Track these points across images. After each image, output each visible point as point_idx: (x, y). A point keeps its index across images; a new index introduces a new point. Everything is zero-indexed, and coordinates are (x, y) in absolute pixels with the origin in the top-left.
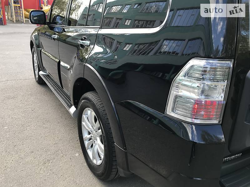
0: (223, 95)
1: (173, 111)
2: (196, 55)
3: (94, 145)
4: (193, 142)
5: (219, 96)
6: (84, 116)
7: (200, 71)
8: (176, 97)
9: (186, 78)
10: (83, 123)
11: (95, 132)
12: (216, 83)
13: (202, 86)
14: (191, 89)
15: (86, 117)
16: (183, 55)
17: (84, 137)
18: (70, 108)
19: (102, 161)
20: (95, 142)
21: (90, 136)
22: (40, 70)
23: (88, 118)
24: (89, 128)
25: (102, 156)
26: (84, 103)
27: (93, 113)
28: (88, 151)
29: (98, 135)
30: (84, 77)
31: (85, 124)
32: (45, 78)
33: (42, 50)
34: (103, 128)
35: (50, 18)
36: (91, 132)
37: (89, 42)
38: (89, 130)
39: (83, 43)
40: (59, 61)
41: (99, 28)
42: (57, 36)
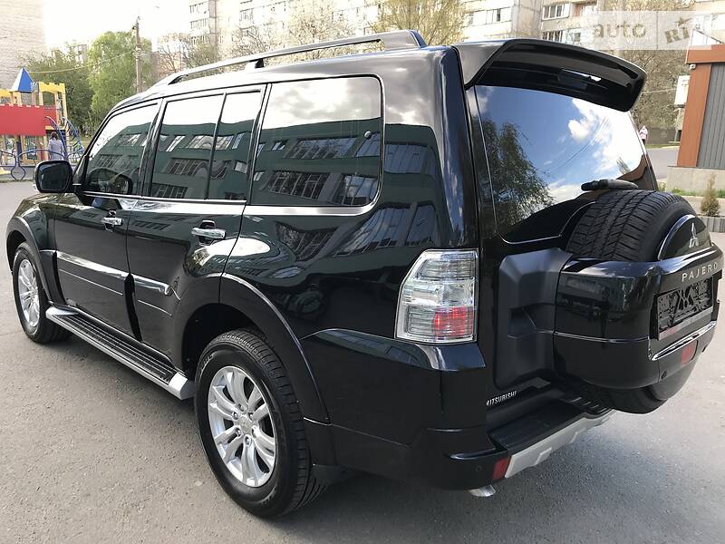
0: (472, 299)
1: (406, 330)
2: (434, 247)
3: (245, 446)
4: (441, 371)
5: (468, 301)
6: (214, 388)
7: (437, 267)
8: (409, 308)
9: (418, 280)
10: (213, 405)
11: (246, 416)
12: (461, 283)
13: (443, 288)
14: (429, 295)
15: (219, 390)
16: (407, 244)
17: (215, 438)
18: (169, 380)
19: (270, 473)
20: (247, 438)
21: (231, 431)
22: (50, 306)
23: (225, 391)
24: (230, 412)
25: (271, 461)
26: (215, 358)
27: (242, 374)
28: (230, 466)
29: (255, 420)
30: (221, 302)
31: (217, 405)
32: (71, 323)
33: (59, 254)
34: (272, 396)
35: (83, 178)
36: (233, 420)
37: (223, 232)
38: (230, 417)
39: (207, 233)
40: (130, 277)
41: (246, 204)
42: (120, 220)
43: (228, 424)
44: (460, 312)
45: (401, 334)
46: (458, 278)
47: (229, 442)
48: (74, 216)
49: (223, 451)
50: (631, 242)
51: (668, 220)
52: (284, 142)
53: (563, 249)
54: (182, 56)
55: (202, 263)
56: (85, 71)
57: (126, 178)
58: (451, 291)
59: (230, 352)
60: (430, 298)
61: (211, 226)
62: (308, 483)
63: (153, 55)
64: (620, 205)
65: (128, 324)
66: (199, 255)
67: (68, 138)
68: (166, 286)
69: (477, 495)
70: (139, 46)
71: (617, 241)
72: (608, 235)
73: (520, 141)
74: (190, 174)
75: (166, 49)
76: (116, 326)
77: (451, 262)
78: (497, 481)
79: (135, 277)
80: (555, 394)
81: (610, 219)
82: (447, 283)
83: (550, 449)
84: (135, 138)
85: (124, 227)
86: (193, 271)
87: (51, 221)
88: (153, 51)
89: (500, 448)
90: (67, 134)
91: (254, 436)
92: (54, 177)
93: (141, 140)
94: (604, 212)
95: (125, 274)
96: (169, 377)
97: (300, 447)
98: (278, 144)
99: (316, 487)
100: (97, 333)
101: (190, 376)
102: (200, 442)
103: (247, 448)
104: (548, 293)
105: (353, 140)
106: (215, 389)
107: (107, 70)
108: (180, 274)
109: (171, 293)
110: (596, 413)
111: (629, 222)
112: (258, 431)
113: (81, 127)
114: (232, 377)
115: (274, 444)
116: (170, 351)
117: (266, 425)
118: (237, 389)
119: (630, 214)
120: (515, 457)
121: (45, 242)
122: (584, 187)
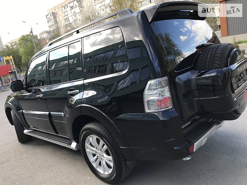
0: (169, 93)
1: (149, 109)
2: (150, 79)
5: (167, 94)
7: (154, 85)
8: (148, 101)
9: (149, 91)
10: (87, 150)
12: (164, 89)
13: (158, 92)
16: (141, 81)
17: (91, 161)
18: (71, 145)
19: (112, 168)
20: (102, 158)
21: (96, 157)
22: (24, 129)
23: (91, 144)
24: (94, 151)
25: (112, 164)
26: (85, 134)
27: (95, 137)
28: (98, 169)
29: (103, 151)
30: (83, 114)
31: (89, 150)
32: (33, 133)
33: (24, 111)
34: (107, 142)
35: (26, 84)
36: (96, 153)
37: (78, 91)
38: (94, 153)
39: (73, 92)
40: (50, 113)
41: (84, 80)
42: (42, 95)
43: (94, 155)
44: (165, 99)
45: (147, 111)
46: (162, 87)
47: (96, 161)
48: (26, 97)
49: (94, 165)
50: (218, 62)
51: (229, 52)
52: (90, 58)
53: (195, 70)
54: (48, 38)
55: (73, 103)
56: (18, 50)
57: (41, 81)
58: (160, 92)
59: (89, 130)
60: (154, 96)
61: (74, 90)
62: (126, 168)
63: (39, 40)
64: (211, 51)
65: (52, 129)
66: (72, 101)
67: (17, 74)
68: (63, 114)
69: (186, 160)
70: (34, 38)
71: (213, 63)
72: (209, 61)
73: (171, 38)
74: (61, 75)
75: (43, 37)
76: (48, 131)
77: (159, 82)
78: (191, 154)
79: (51, 113)
80: (203, 120)
81: (209, 56)
82: (159, 90)
83: (206, 139)
84: (40, 68)
85: (44, 97)
86: (71, 107)
87: (19, 101)
88: (38, 38)
89: (190, 142)
90: (16, 72)
91: (104, 157)
92: (17, 86)
93: (42, 68)
94: (206, 54)
95: (48, 113)
96: (70, 144)
97: (121, 157)
98: (89, 59)
99: (129, 169)
100: (43, 135)
101: (77, 142)
102: (86, 164)
103: (102, 162)
104: (194, 86)
105: (113, 51)
106: (87, 145)
107: (25, 48)
108: (66, 108)
109: (65, 116)
110: (218, 123)
111: (216, 56)
112: (105, 155)
113: (20, 69)
114: (92, 139)
115: (111, 158)
116: (69, 135)
117: (107, 153)
118: (95, 143)
119: (215, 53)
120: (195, 144)
121: (18, 108)
122: (197, 48)
